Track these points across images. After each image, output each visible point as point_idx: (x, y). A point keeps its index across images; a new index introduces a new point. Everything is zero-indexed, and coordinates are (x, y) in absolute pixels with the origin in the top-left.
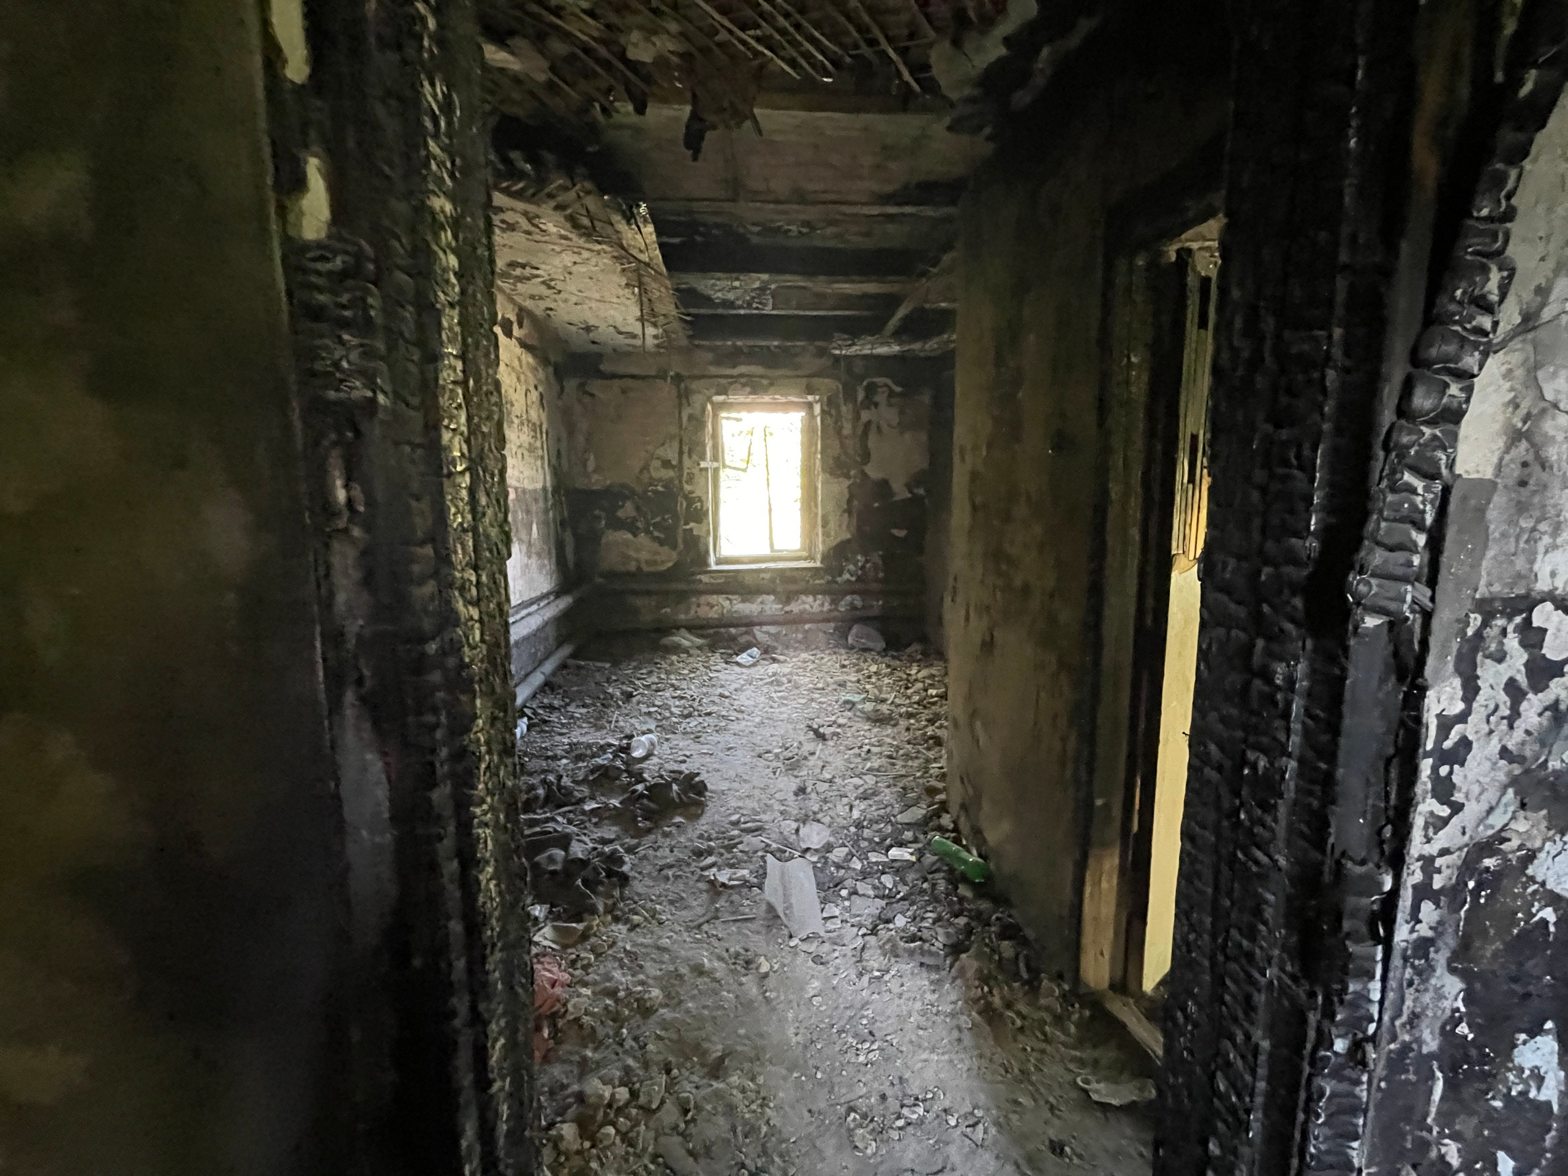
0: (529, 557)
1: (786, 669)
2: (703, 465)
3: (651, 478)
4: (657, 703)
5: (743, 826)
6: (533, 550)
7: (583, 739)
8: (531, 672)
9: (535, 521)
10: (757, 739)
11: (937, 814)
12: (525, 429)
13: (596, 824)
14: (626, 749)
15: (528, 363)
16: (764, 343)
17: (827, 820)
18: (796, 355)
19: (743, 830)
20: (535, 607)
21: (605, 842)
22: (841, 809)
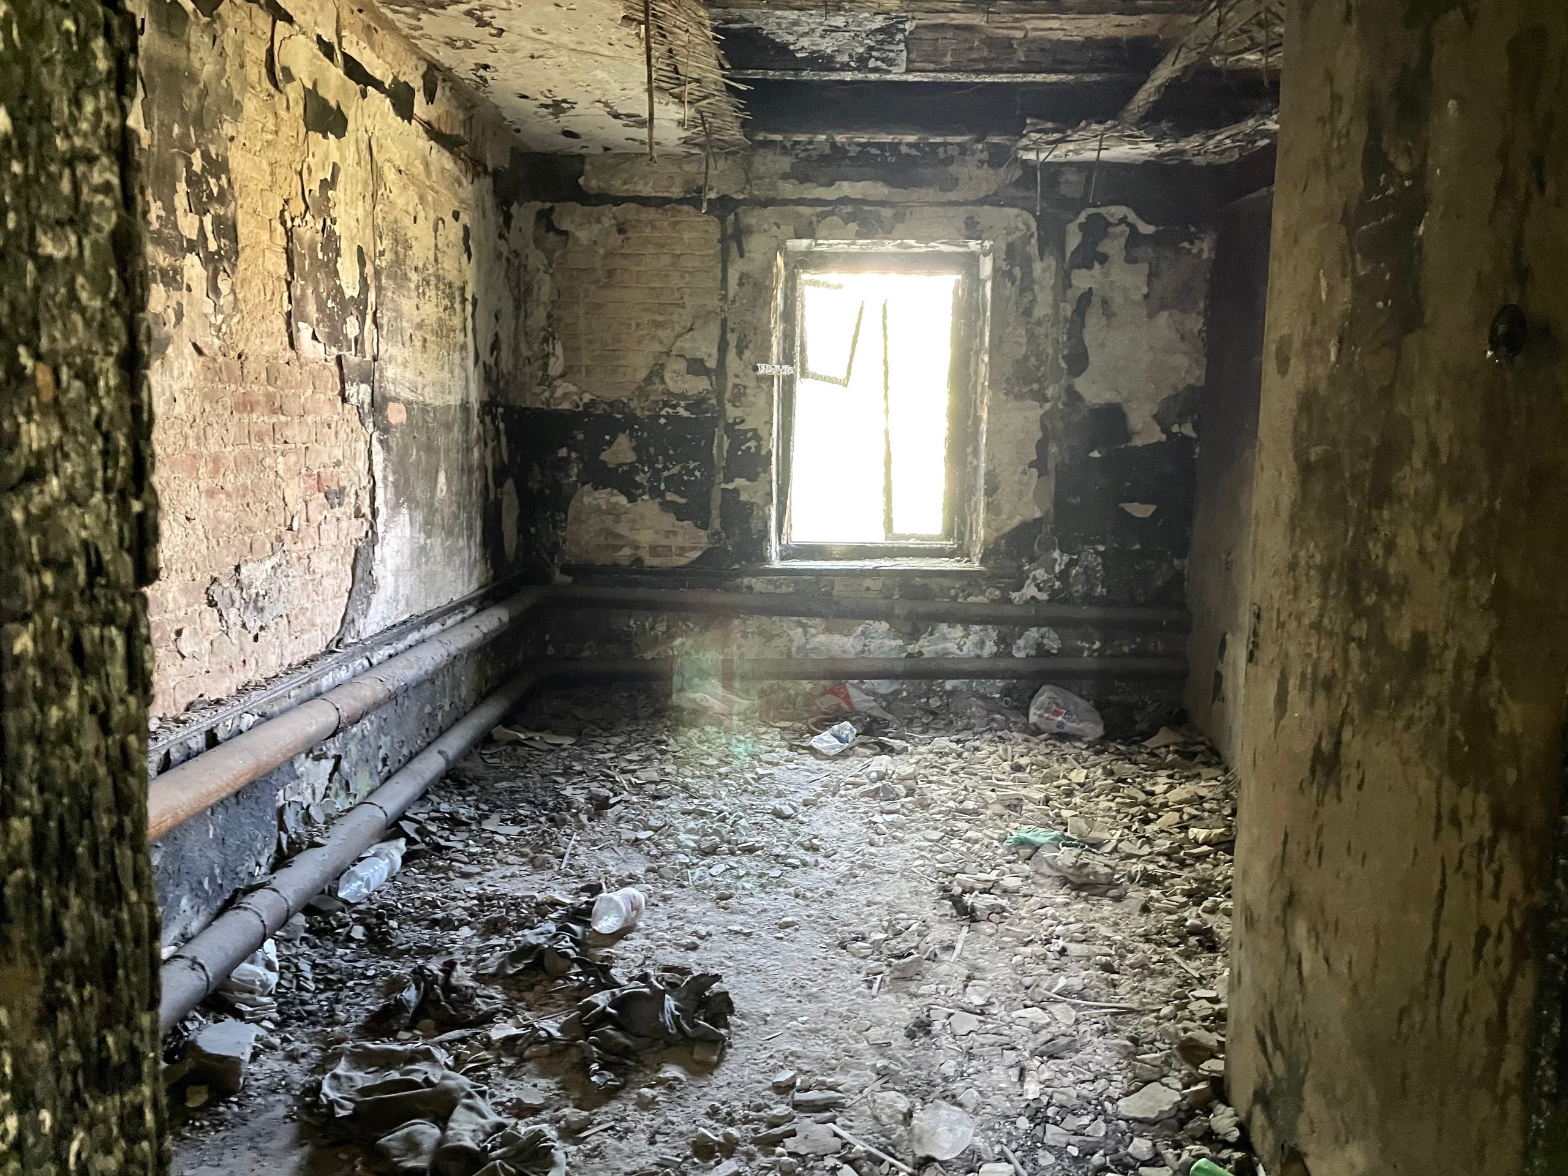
0: (429, 535)
1: (903, 766)
2: (763, 369)
3: (668, 392)
4: (653, 822)
5: (799, 1096)
6: (438, 518)
7: (505, 888)
8: (421, 750)
9: (443, 466)
10: (840, 909)
11: (1203, 1105)
12: (431, 293)
13: (509, 1070)
14: (582, 915)
15: (443, 170)
16: (887, 139)
17: (970, 1097)
18: (949, 161)
19: (797, 1106)
20: (435, 628)
21: (521, 1110)
22: (1002, 1076)
